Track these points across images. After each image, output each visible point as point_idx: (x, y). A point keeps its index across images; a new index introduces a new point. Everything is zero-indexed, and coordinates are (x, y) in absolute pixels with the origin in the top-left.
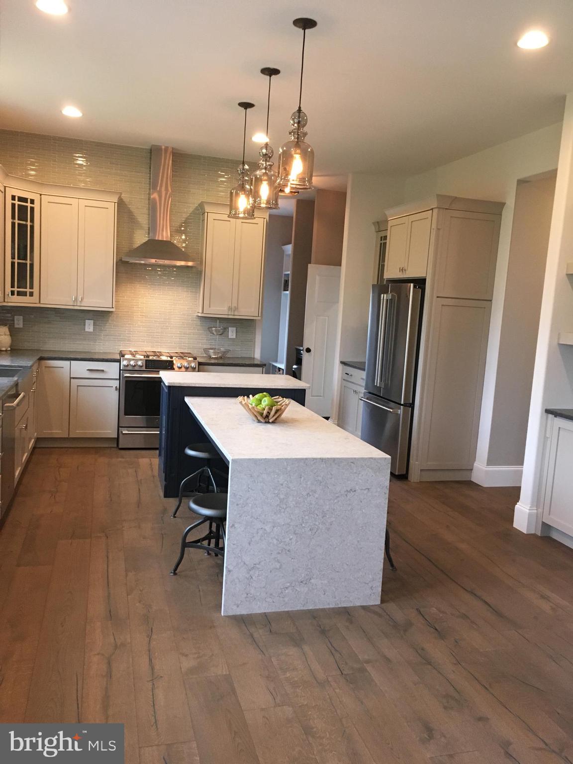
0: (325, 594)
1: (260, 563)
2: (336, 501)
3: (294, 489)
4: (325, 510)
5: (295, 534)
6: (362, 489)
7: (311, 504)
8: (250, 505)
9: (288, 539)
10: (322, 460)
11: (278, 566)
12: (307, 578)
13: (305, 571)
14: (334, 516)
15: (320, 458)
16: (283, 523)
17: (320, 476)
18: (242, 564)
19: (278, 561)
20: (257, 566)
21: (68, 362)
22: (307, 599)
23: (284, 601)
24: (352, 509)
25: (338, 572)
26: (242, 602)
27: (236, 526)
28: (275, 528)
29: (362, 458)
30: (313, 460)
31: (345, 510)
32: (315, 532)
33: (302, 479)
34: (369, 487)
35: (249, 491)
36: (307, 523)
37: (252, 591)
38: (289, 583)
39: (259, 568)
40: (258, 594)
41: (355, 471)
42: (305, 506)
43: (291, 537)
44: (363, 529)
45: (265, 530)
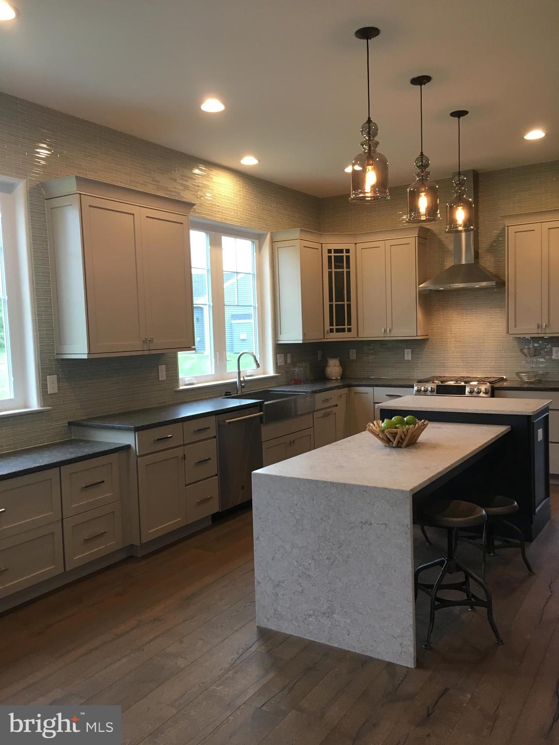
0: (349, 635)
1: (283, 581)
2: (350, 532)
3: (308, 511)
4: (341, 540)
5: (313, 559)
6: (378, 524)
7: (326, 530)
8: (270, 521)
9: (307, 564)
10: (332, 484)
11: (300, 590)
12: (329, 610)
13: (327, 602)
14: (350, 548)
15: (331, 482)
16: (301, 546)
17: (332, 502)
18: (269, 578)
19: (300, 584)
20: (281, 583)
21: (372, 388)
22: (331, 634)
23: (309, 629)
24: (369, 545)
25: (361, 614)
26: (271, 617)
27: (260, 539)
28: (294, 549)
29: (375, 488)
30: (324, 484)
31: (362, 545)
32: (333, 563)
33: (315, 502)
34: (386, 523)
35: (268, 507)
36: (324, 550)
37: (279, 608)
38: (313, 611)
39: (283, 587)
40: (285, 613)
41: (368, 501)
42: (320, 532)
43: (310, 562)
44: (384, 570)
45: (285, 549)
